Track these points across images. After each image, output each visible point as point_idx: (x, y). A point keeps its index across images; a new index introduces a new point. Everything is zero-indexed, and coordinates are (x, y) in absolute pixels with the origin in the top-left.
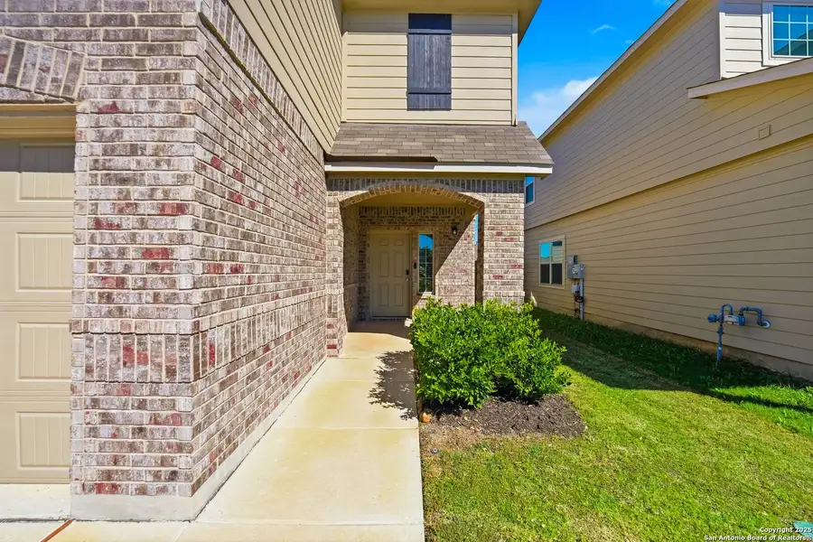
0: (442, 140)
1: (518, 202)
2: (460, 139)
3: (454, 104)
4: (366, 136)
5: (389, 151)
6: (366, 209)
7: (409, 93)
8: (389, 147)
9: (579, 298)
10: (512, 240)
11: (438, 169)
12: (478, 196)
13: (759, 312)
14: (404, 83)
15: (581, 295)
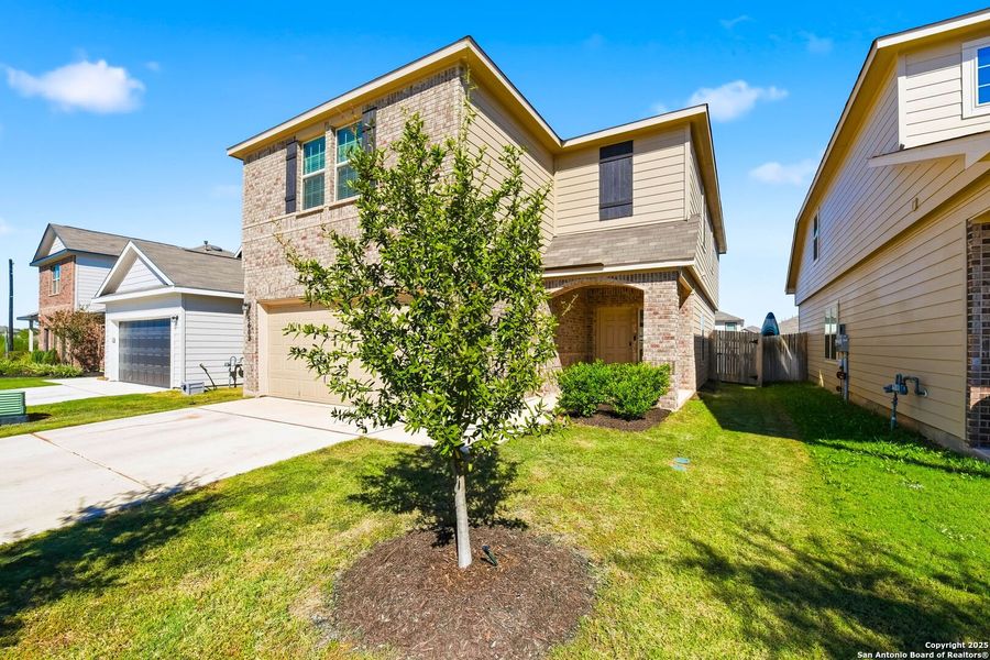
0: (618, 244)
1: (671, 288)
2: (634, 241)
3: (635, 211)
4: (567, 247)
5: (576, 259)
6: (593, 290)
7: (601, 208)
8: (578, 256)
9: (843, 375)
10: (666, 317)
11: (606, 270)
12: (639, 286)
13: (917, 381)
14: (597, 201)
15: (845, 371)
